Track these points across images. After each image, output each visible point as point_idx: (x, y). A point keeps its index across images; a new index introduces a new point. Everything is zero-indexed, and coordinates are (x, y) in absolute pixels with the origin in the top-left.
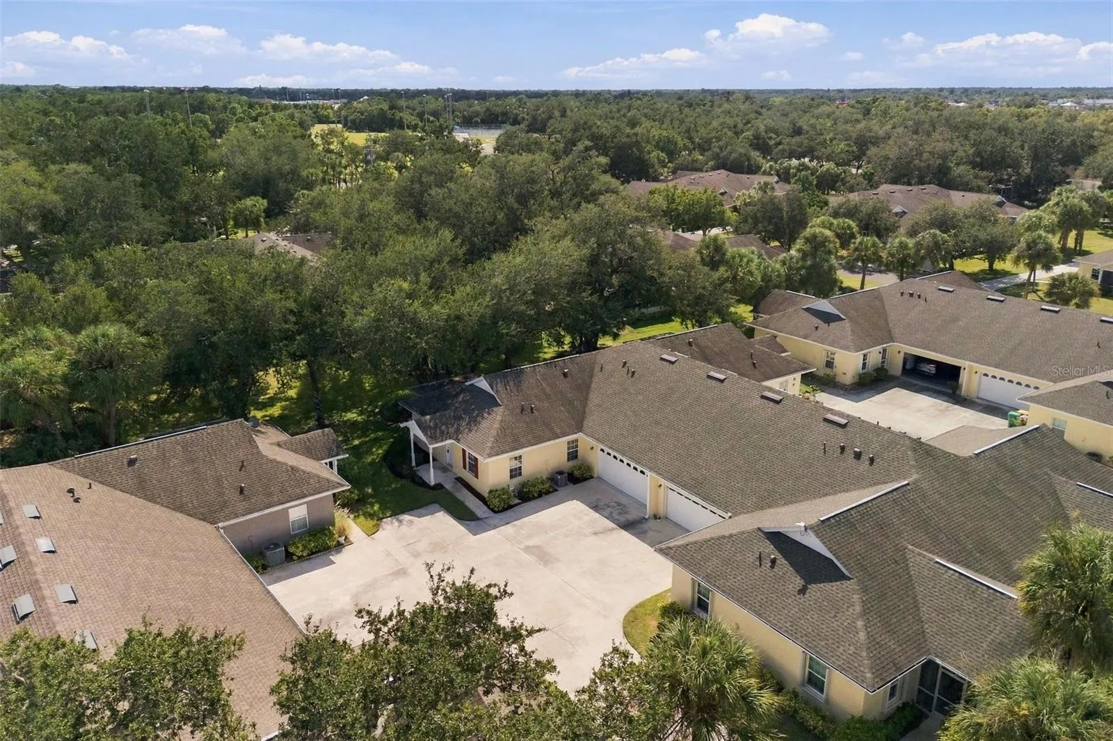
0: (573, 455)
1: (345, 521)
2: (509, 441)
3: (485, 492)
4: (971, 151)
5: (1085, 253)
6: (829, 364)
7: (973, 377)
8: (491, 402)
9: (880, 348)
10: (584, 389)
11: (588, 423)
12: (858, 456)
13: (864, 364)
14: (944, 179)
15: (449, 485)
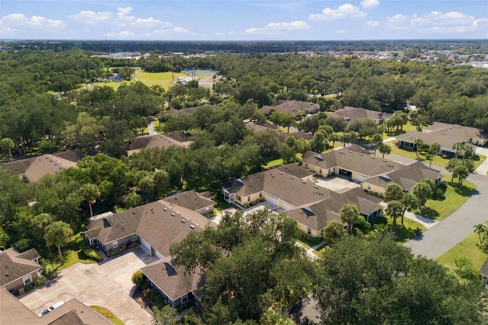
0: (261, 196)
1: (215, 210)
2: (247, 193)
3: (243, 205)
4: (375, 94)
5: (404, 132)
6: (321, 172)
7: (355, 175)
8: (242, 184)
9: (333, 167)
10: (262, 181)
11: (264, 188)
12: (320, 194)
13: (329, 172)
14: (365, 105)
15: (234, 203)
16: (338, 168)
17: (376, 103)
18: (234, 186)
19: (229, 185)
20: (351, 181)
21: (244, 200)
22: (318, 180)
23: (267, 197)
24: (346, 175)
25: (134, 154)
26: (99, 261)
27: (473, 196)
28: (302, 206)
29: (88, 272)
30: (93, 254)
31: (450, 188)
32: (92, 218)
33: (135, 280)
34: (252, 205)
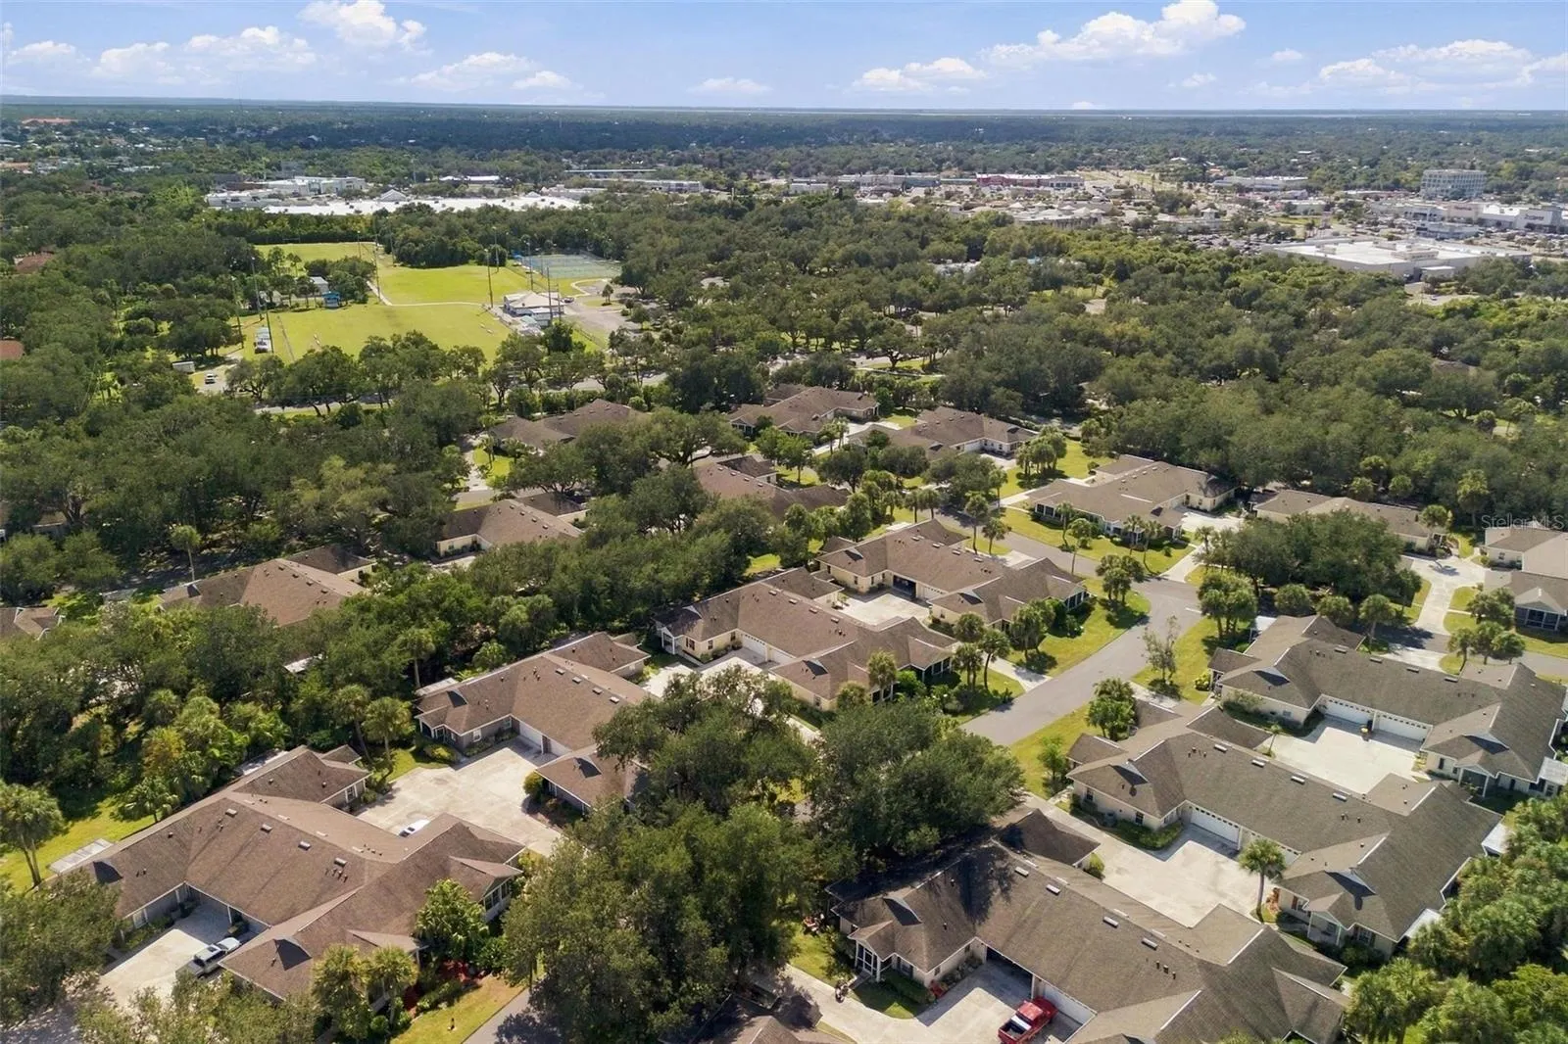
0: (733, 638)
1: (647, 669)
2: (709, 633)
3: (699, 657)
6: (856, 583)
7: (922, 588)
8: (695, 617)
9: (882, 573)
10: (736, 608)
11: (740, 622)
13: (873, 582)
15: (681, 654)
16: (890, 573)
17: (1010, 398)
18: (679, 619)
19: (669, 619)
20: (914, 599)
21: (702, 648)
22: (850, 601)
23: (748, 642)
24: (906, 589)
25: (451, 547)
26: (454, 764)
27: (1134, 628)
28: (807, 658)
29: (440, 781)
30: (442, 752)
31: (1099, 611)
32: (421, 692)
33: (529, 787)
34: (717, 656)
